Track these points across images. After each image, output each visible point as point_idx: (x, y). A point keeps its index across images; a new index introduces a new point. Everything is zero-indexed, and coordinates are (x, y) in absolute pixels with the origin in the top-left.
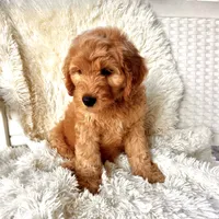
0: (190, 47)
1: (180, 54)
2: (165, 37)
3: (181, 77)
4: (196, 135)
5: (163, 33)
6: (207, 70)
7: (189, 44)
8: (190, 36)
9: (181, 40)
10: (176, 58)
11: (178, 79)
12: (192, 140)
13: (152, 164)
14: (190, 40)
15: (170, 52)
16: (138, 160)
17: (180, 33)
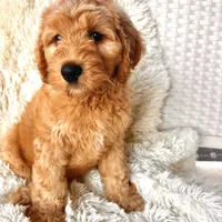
0: (180, 30)
1: (168, 39)
2: (150, 15)
3: (168, 69)
4: (181, 140)
5: (148, 11)
6: (198, 60)
7: (180, 26)
8: (180, 16)
9: (169, 20)
10: (162, 43)
11: (165, 72)
12: (177, 146)
13: (130, 184)
14: (181, 21)
15: (156, 36)
16: (114, 181)
17: (170, 11)
